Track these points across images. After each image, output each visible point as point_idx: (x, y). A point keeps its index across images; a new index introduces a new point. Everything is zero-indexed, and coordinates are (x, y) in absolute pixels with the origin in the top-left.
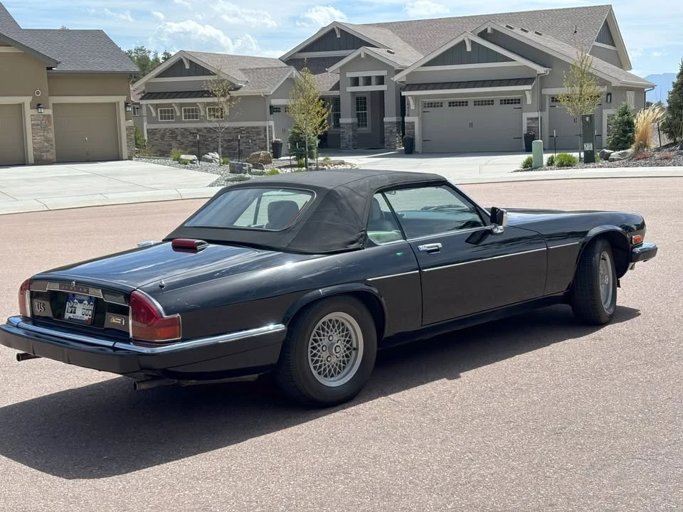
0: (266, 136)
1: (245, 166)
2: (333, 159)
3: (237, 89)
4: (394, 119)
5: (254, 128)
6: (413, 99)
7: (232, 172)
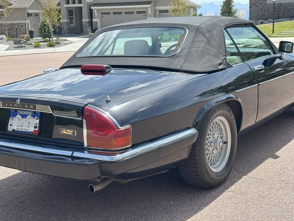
0: (26, 28)
1: (22, 40)
2: (61, 38)
3: (10, 5)
4: (87, 20)
5: (20, 24)
6: (96, 10)
7: (15, 44)
